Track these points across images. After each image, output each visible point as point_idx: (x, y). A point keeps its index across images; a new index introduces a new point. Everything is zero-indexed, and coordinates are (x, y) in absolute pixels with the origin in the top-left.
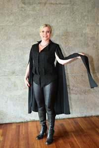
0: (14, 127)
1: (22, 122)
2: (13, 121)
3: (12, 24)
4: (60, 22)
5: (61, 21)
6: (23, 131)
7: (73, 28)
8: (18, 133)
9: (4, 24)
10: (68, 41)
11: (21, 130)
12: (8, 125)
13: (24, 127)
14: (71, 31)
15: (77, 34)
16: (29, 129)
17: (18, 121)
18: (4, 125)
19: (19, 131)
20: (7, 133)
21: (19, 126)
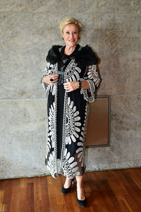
0: (23, 185)
1: (37, 177)
2: (22, 175)
3: (20, 9)
4: (102, 6)
5: (105, 5)
6: (40, 195)
7: (125, 16)
8: (31, 197)
9: (7, 10)
10: (117, 39)
11: (35, 191)
12: (14, 182)
13: (40, 186)
14: (121, 22)
15: (131, 26)
16: (49, 190)
17: (30, 175)
18: (5, 182)
19: (32, 194)
20: (13, 198)
21: (32, 184)
